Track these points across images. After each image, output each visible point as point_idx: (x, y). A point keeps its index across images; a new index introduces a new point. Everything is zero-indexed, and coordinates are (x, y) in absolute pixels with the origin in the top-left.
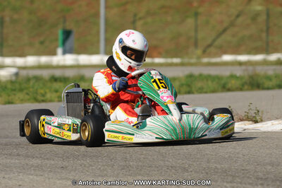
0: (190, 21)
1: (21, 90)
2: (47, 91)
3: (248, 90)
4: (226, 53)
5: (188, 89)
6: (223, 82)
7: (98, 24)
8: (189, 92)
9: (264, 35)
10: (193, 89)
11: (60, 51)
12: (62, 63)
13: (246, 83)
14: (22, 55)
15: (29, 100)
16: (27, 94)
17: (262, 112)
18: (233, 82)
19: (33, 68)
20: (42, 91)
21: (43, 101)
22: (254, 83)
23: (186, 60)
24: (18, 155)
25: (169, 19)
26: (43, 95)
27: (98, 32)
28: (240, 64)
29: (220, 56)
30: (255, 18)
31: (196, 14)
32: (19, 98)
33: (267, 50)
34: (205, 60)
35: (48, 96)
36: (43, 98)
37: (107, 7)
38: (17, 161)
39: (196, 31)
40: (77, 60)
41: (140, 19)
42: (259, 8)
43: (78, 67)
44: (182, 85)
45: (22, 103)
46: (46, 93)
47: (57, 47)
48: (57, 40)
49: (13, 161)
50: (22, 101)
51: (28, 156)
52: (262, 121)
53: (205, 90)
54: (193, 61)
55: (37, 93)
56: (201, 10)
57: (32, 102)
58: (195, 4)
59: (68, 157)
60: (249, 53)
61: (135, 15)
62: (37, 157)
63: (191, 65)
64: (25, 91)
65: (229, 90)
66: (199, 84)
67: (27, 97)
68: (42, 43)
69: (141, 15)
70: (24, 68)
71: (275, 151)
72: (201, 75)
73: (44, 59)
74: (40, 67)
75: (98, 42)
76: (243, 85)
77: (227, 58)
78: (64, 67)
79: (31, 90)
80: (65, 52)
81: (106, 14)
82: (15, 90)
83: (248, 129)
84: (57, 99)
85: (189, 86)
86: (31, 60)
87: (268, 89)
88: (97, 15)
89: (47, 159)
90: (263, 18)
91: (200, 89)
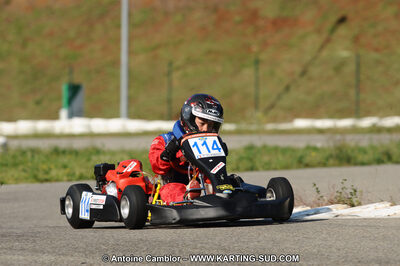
0: (248, 73)
1: (15, 165)
2: (52, 166)
3: (334, 165)
4: (299, 116)
5: (249, 165)
6: (299, 154)
7: (117, 77)
8: (252, 169)
9: (352, 92)
10: (258, 164)
11: (64, 113)
12: (67, 130)
13: (331, 156)
14: (11, 119)
15: (27, 179)
16: (24, 171)
17: (361, 192)
18: (314, 154)
19: (26, 137)
20: (45, 167)
21: (47, 180)
22: (344, 157)
23: (244, 126)
24: (23, 249)
25: (219, 69)
26: (47, 173)
27: (118, 88)
28: (321, 131)
29: (291, 121)
30: (339, 67)
31: (257, 62)
32: (13, 176)
33: (357, 112)
34: (270, 126)
35: (54, 173)
36: (46, 177)
37: (131, 53)
38: (21, 258)
39: (257, 85)
40: (89, 126)
41: (178, 68)
42: (345, 54)
43: (91, 135)
44: (241, 159)
45: (17, 183)
46: (50, 169)
47: (60, 108)
48: (59, 98)
49: (16, 257)
50: (17, 180)
51: (36, 251)
52: (360, 204)
53: (273, 166)
54: (253, 127)
55: (37, 169)
56: (263, 57)
57: (32, 182)
58: (255, 48)
59: (92, 252)
60: (331, 116)
61: (170, 64)
62: (48, 252)
63: (250, 132)
64: (21, 167)
65: (307, 166)
66: (266, 159)
67: (23, 174)
68: (38, 103)
69: (178, 63)
70: (15, 137)
71: (381, 243)
72: (265, 147)
73: (42, 125)
74: (36, 136)
75: (118, 101)
76: (327, 159)
77: (301, 123)
78: (71, 136)
79: (30, 164)
80: (71, 115)
81: (129, 63)
82: (6, 165)
83: (342, 215)
84: (65, 178)
85: (251, 160)
86: (24, 126)
87: (363, 164)
88: (116, 63)
89: (63, 254)
90: (350, 68)
91: (266, 164)
